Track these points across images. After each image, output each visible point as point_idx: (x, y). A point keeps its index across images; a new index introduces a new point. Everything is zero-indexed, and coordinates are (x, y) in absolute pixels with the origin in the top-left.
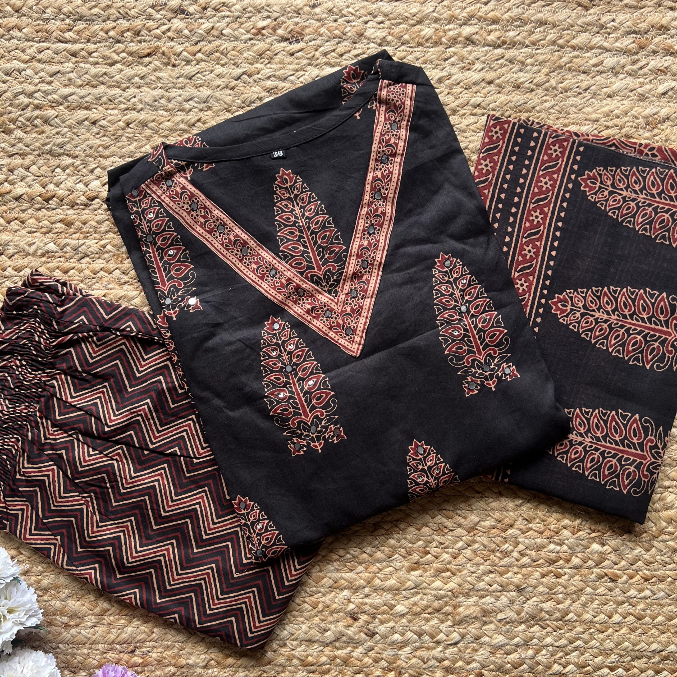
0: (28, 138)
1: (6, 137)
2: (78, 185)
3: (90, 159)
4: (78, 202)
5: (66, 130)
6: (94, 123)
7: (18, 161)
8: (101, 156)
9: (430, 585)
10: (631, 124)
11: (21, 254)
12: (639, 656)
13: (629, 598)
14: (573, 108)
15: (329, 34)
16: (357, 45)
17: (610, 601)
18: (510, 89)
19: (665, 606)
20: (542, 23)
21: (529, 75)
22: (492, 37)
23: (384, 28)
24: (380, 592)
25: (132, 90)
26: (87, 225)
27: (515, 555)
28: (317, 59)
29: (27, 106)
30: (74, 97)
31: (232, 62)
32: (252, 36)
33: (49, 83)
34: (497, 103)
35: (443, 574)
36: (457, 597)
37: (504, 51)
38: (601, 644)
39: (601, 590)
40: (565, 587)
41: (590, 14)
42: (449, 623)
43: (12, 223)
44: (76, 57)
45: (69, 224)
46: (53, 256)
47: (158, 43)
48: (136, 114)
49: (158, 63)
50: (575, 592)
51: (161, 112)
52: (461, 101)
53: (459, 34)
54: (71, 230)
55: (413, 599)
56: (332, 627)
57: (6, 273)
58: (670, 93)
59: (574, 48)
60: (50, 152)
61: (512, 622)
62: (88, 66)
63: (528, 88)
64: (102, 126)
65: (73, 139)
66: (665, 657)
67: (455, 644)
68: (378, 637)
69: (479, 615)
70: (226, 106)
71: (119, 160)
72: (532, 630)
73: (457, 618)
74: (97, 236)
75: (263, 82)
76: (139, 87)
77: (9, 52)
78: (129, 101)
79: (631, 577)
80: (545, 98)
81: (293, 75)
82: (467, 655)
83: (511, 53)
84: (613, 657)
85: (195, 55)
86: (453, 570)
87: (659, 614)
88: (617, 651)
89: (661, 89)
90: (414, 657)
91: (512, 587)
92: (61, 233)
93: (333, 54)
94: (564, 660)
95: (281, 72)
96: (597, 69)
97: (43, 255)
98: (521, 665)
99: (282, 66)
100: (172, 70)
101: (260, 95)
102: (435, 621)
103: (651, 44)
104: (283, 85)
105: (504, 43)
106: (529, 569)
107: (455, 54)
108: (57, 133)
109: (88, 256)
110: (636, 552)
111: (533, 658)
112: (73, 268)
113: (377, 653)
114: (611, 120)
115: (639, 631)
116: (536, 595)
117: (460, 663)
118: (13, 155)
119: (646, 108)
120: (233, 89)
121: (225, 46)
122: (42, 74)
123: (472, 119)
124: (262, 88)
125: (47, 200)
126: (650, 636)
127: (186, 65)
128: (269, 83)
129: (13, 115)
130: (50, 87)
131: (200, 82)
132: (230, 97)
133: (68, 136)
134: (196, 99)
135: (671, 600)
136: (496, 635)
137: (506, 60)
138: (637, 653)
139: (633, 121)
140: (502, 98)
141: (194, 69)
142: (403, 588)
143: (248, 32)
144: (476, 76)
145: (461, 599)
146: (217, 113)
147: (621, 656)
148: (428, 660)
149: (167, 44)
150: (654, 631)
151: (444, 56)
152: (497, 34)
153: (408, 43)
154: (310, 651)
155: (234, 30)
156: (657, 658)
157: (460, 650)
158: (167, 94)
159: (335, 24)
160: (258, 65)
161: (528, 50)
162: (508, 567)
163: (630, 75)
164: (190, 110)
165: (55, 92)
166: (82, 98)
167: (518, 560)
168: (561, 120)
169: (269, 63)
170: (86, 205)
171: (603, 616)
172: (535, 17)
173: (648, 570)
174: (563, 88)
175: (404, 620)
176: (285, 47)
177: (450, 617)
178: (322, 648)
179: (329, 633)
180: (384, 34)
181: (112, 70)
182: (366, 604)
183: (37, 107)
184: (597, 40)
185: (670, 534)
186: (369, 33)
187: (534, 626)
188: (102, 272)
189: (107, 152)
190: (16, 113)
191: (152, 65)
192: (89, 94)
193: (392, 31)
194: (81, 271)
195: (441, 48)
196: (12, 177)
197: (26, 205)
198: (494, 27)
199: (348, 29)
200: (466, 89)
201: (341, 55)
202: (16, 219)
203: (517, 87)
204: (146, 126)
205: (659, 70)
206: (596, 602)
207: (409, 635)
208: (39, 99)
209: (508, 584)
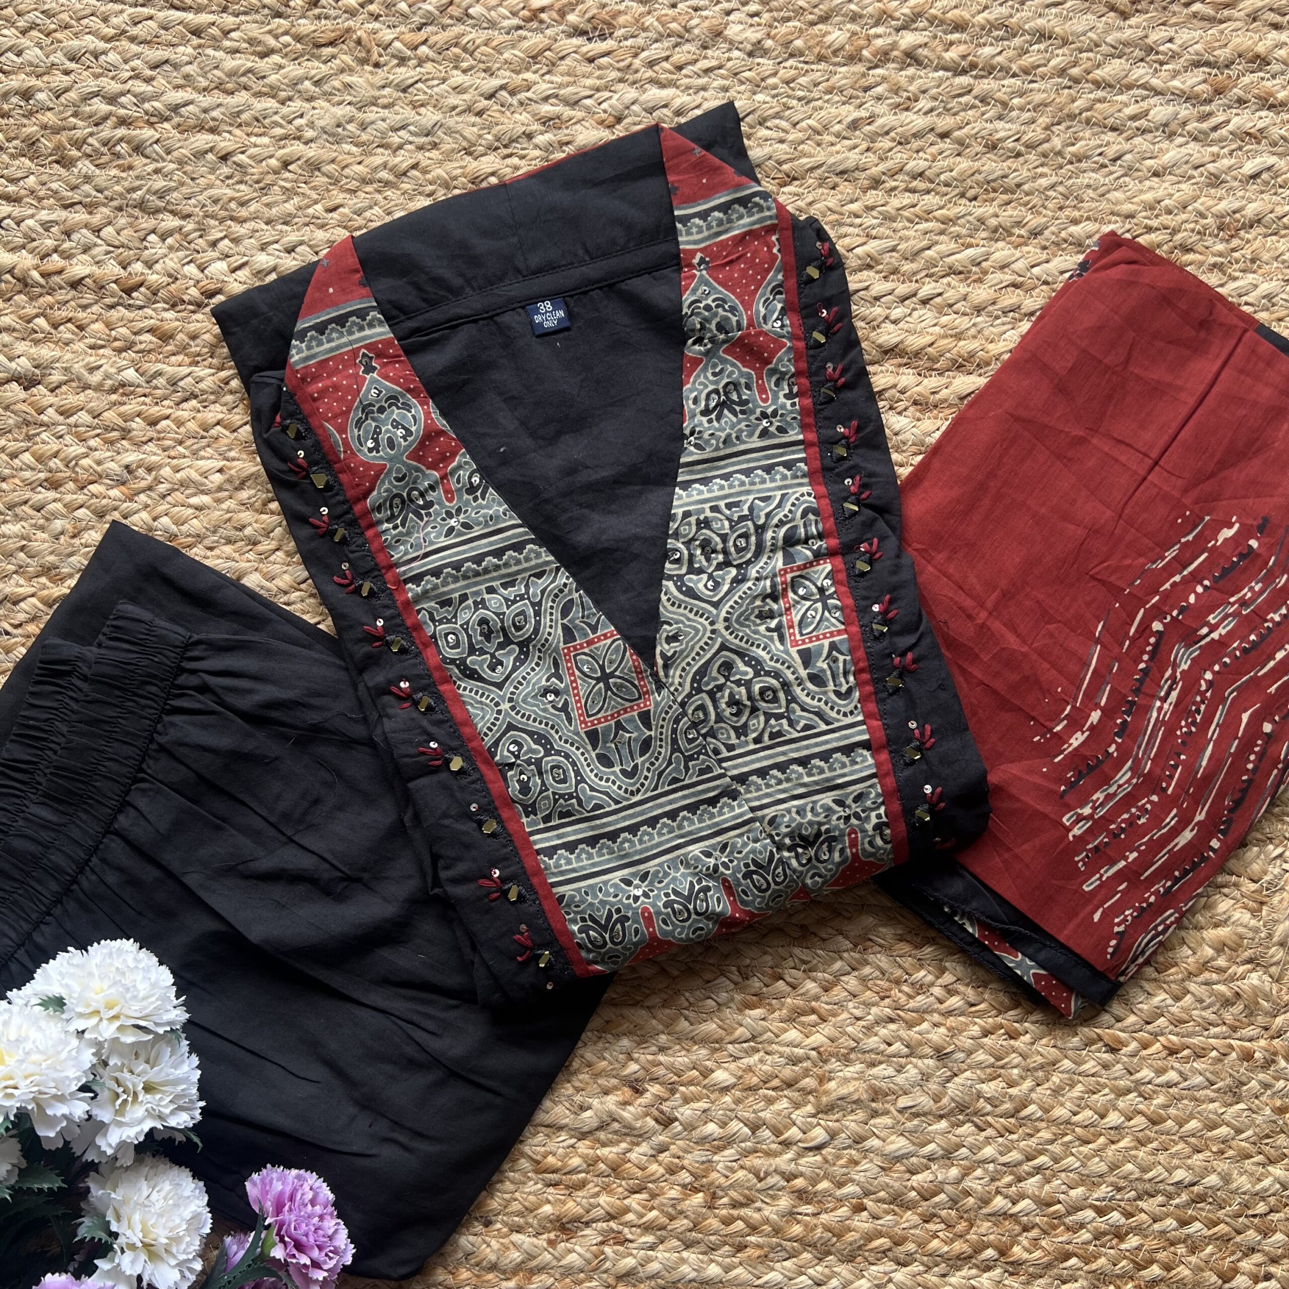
0: (102, 177)
1: (62, 171)
2: (186, 268)
3: (212, 222)
4: (186, 298)
5: (172, 166)
6: (224, 158)
7: (79, 216)
8: (232, 219)
9: (777, 1036)
10: (1192, 226)
11: (74, 384)
12: (1151, 1190)
13: (1139, 1083)
14: (1090, 191)
15: (660, 29)
16: (709, 52)
17: (1104, 1086)
18: (980, 149)
19: (1203, 1102)
20: (1042, 35)
21: (1014, 127)
22: (952, 55)
23: (759, 25)
24: (687, 1044)
25: (297, 105)
26: (198, 341)
27: (937, 991)
28: (637, 71)
29: (106, 118)
30: (190, 108)
31: (481, 66)
32: (522, 23)
33: (149, 80)
34: (954, 173)
35: (803, 1019)
36: (825, 1062)
37: (972, 81)
38: (1084, 1165)
39: (1090, 1066)
40: (1024, 1057)
41: (1130, 27)
42: (809, 1108)
43: (62, 328)
44: (199, 37)
45: (165, 337)
46: (132, 393)
47: (351, 23)
48: (302, 146)
49: (347, 59)
50: (1042, 1067)
51: (347, 147)
52: (889, 164)
53: (894, 46)
54: (169, 348)
55: (745, 1061)
56: (595, 1102)
57: (44, 418)
58: (1264, 176)
59: (1097, 84)
60: (141, 205)
61: (925, 1114)
62: (220, 54)
63: (1012, 151)
64: (238, 165)
65: (182, 184)
66: (1198, 1195)
67: (818, 1148)
68: (677, 1127)
69: (865, 1096)
70: (465, 144)
71: (265, 227)
72: (960, 1131)
73: (824, 1099)
74: (215, 361)
75: (534, 106)
76: (310, 99)
77: (79, 19)
78: (290, 122)
79: (1145, 1046)
80: (1040, 170)
81: (590, 97)
82: (838, 1170)
83: (986, 85)
84: (1104, 1190)
85: (416, 48)
86: (823, 1011)
87: (1191, 1117)
88: (1112, 1179)
89: (1249, 167)
90: (742, 1167)
91: (928, 1050)
92: (149, 352)
93: (665, 65)
94: (1014, 1189)
95: (570, 89)
96: (1137, 124)
97: (113, 390)
98: (935, 1194)
99: (571, 79)
100: (371, 73)
101: (529, 129)
102: (784, 1104)
103: (1235, 86)
104: (572, 113)
105: (973, 66)
106: (962, 1019)
107: (884, 79)
108: (157, 171)
109: (196, 397)
110: (1156, 1000)
111: (959, 1181)
112: (167, 417)
113: (674, 1156)
114: (1157, 216)
115: (1155, 1145)
116: (970, 1067)
117: (824, 1185)
118: (72, 205)
119: (1220, 199)
120: (480, 114)
121: (470, 37)
122: (136, 63)
123: (908, 199)
124: (534, 115)
125: (129, 291)
126: (1173, 1156)
127: (398, 65)
128: (546, 109)
129: (78, 134)
130: (150, 88)
131: (422, 97)
132: (475, 129)
133: (175, 178)
134: (412, 128)
135: (1214, 1091)
136: (893, 1137)
137: (976, 98)
138: (1148, 1186)
139: (1196, 222)
140: (964, 164)
141: (412, 73)
142: (729, 1038)
143: (514, 14)
144: (919, 122)
145: (834, 1064)
146: (448, 156)
147: (1119, 1189)
148: (767, 1174)
149: (366, 25)
150: (1181, 1145)
151: (864, 82)
152: (962, 49)
153: (802, 55)
154: (551, 1146)
155: (489, 9)
156: (1184, 1197)
157: (826, 1161)
158: (360, 115)
159: (671, 12)
160: (529, 76)
161: (1016, 82)
162: (922, 1013)
163: (1195, 139)
164: (400, 147)
165: (156, 97)
166: (205, 111)
167: (941, 1002)
168: (1067, 212)
169: (548, 72)
170: (199, 305)
171: (1090, 1113)
172: (1032, 24)
173: (1177, 1035)
174: (1074, 155)
175: (727, 1099)
176: (579, 47)
177: (811, 1098)
178: (573, 1141)
179: (588, 1113)
180: (759, 36)
181: (263, 65)
182: (661, 1064)
183: (123, 122)
184: (1141, 72)
185: (1220, 970)
186: (730, 32)
187: (963, 1123)
188: (218, 428)
189: (244, 213)
190: (83, 130)
191: (337, 61)
192: (219, 105)
193: (773, 32)
194: (180, 423)
195: (860, 68)
196: (67, 245)
197: (89, 297)
198: (956, 36)
199: (694, 22)
200: (900, 143)
201: (680, 68)
202: (69, 320)
203: (993, 147)
204: (319, 169)
205: (1248, 134)
206: (1080, 1088)
207: (735, 1126)
208: (127, 107)
209: (920, 1044)
